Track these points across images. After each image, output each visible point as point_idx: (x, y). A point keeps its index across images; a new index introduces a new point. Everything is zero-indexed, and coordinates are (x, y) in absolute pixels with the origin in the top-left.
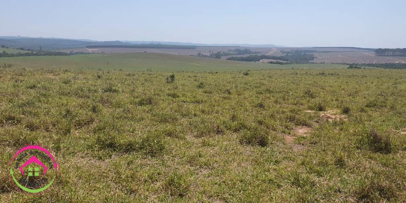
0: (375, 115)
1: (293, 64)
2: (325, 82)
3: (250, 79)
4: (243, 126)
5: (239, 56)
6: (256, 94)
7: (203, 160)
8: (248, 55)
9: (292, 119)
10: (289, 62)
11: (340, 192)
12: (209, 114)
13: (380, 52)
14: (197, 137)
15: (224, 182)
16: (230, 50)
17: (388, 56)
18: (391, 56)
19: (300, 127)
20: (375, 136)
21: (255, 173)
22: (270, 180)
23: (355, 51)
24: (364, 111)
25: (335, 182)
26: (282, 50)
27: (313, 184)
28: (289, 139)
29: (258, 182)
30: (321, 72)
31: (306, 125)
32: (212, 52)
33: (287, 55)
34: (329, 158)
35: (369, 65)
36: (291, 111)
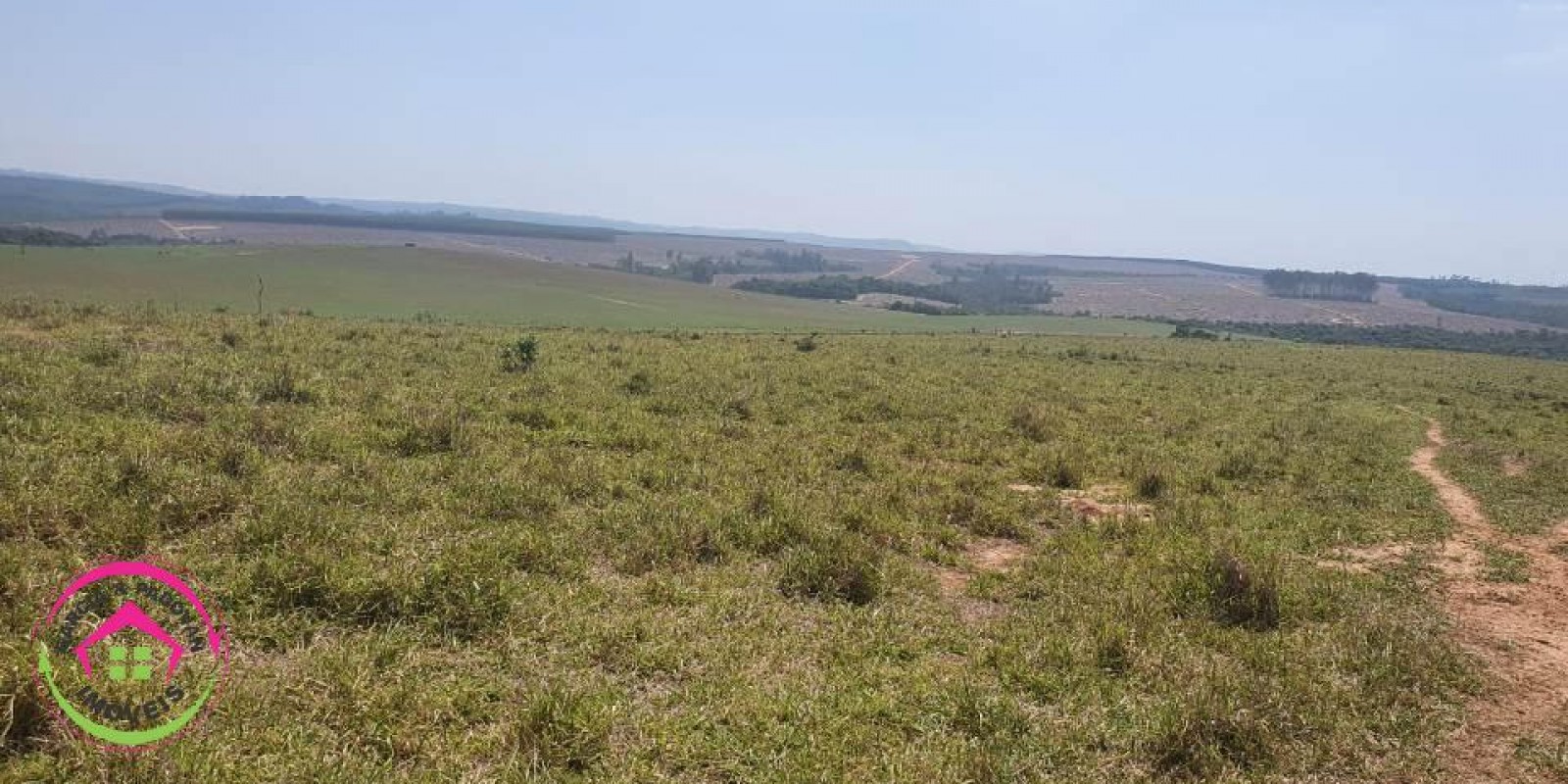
0: (1246, 503)
1: (974, 313)
2: (1084, 384)
3: (818, 366)
4: (794, 534)
5: (779, 277)
6: (842, 420)
7: (648, 649)
8: (815, 276)
9: (962, 514)
10: (960, 306)
11: (1104, 749)
12: (669, 490)
13: (1281, 282)
14: (623, 571)
15: (725, 722)
16: (748, 254)
17: (1306, 297)
18: (1315, 297)
19: (991, 541)
20: (1231, 574)
21: (830, 694)
22: (881, 714)
23: (1194, 276)
24: (1211, 490)
25: (1095, 720)
26: (937, 261)
27: (1020, 727)
28: (949, 582)
29: (838, 722)
30: (1076, 348)
31: (1010, 536)
32: (679, 257)
33: (955, 280)
34: (1080, 644)
35: (1244, 327)
36: (961, 486)
